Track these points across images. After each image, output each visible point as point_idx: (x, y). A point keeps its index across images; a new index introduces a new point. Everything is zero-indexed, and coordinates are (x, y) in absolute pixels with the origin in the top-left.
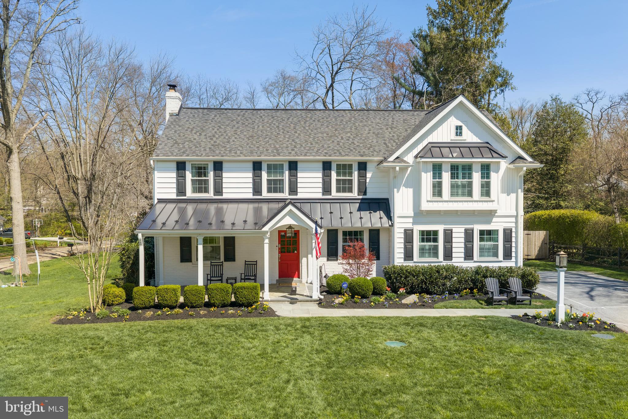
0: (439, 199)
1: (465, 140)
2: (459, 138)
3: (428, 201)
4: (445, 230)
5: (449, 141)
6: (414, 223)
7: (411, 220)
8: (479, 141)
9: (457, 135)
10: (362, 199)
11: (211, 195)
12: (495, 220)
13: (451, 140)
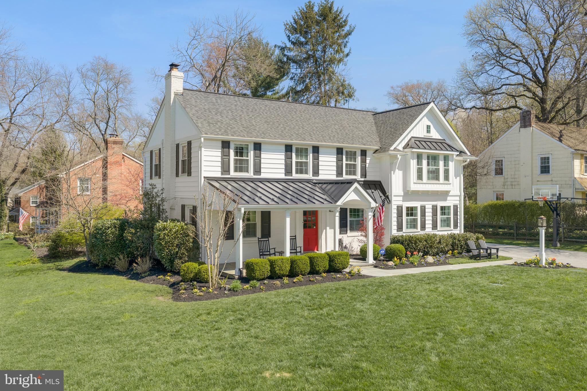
0: (420, 181)
1: (432, 137)
2: (428, 135)
3: (414, 183)
4: (421, 207)
5: (423, 137)
6: (403, 201)
7: (401, 198)
8: (440, 138)
9: (427, 133)
10: (364, 181)
11: (250, 174)
12: (449, 198)
13: (424, 136)
